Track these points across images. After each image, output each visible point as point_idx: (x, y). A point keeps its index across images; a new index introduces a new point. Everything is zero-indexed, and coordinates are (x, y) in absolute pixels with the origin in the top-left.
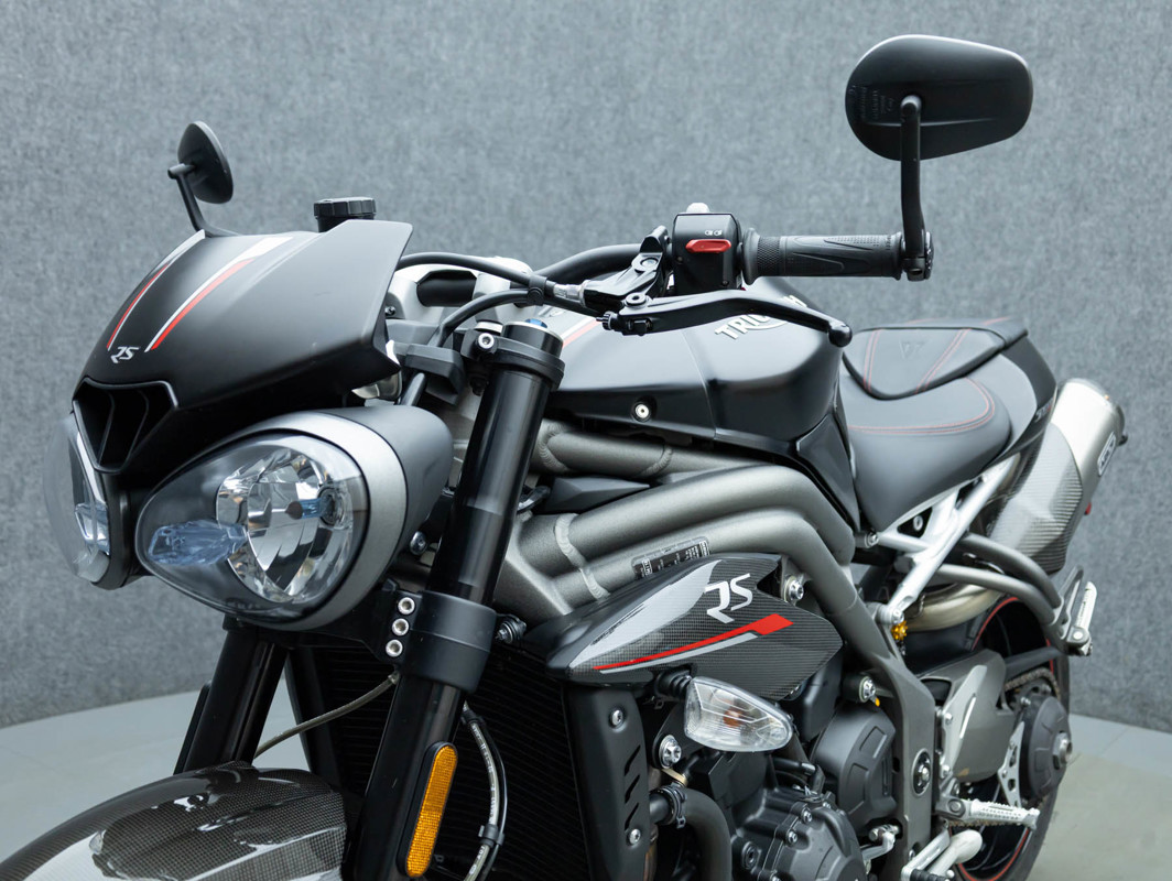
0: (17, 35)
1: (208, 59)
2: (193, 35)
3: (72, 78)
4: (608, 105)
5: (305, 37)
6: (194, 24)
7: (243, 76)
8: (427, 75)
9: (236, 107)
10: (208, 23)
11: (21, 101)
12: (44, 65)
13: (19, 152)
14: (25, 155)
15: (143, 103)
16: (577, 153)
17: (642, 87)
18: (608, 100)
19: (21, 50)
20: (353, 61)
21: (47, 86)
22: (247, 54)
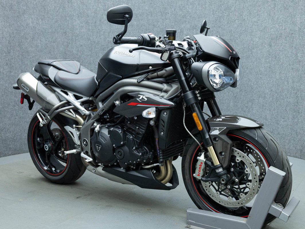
0: (106, 22)
1: (142, 20)
2: (139, 16)
3: (116, 28)
4: (226, 15)
5: (161, 12)
6: (139, 14)
7: (149, 22)
8: (186, 15)
9: (148, 28)
10: (142, 13)
11: (107, 33)
12: (111, 26)
13: (107, 42)
14: (108, 43)
15: (130, 30)
16: (219, 27)
17: (233, 9)
18: (225, 13)
19: (107, 24)
20: (171, 15)
21: (112, 30)
22: (150, 18)
